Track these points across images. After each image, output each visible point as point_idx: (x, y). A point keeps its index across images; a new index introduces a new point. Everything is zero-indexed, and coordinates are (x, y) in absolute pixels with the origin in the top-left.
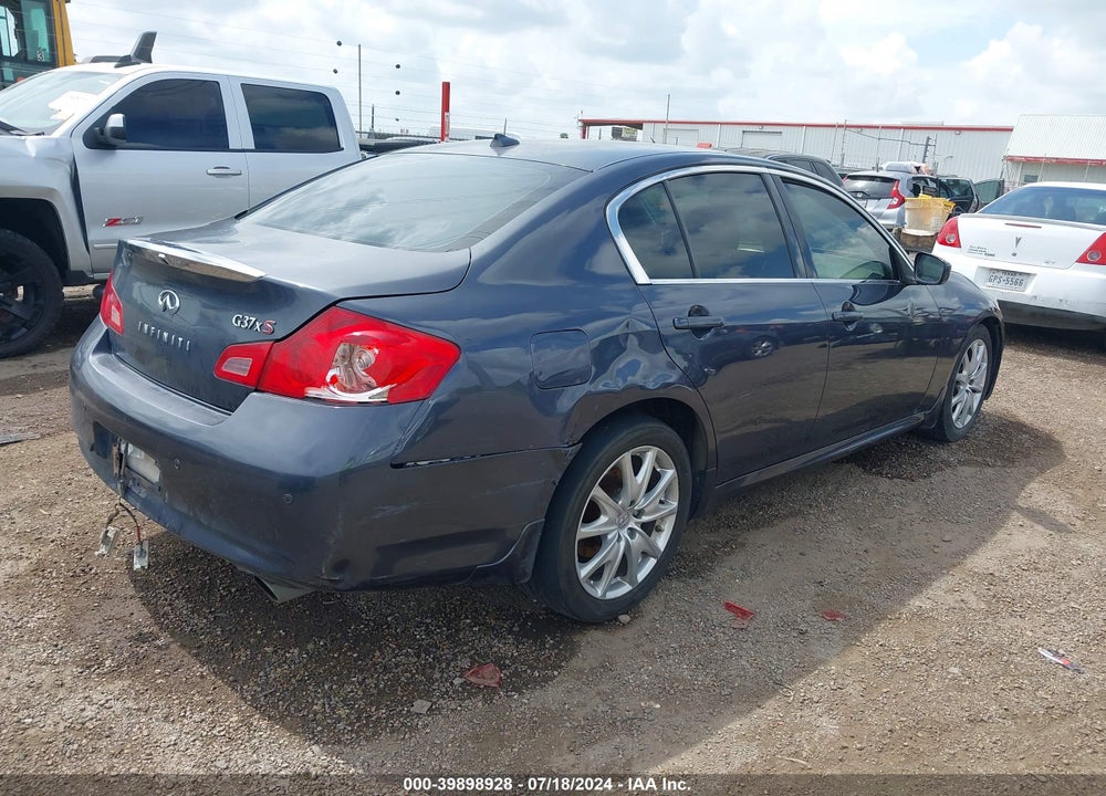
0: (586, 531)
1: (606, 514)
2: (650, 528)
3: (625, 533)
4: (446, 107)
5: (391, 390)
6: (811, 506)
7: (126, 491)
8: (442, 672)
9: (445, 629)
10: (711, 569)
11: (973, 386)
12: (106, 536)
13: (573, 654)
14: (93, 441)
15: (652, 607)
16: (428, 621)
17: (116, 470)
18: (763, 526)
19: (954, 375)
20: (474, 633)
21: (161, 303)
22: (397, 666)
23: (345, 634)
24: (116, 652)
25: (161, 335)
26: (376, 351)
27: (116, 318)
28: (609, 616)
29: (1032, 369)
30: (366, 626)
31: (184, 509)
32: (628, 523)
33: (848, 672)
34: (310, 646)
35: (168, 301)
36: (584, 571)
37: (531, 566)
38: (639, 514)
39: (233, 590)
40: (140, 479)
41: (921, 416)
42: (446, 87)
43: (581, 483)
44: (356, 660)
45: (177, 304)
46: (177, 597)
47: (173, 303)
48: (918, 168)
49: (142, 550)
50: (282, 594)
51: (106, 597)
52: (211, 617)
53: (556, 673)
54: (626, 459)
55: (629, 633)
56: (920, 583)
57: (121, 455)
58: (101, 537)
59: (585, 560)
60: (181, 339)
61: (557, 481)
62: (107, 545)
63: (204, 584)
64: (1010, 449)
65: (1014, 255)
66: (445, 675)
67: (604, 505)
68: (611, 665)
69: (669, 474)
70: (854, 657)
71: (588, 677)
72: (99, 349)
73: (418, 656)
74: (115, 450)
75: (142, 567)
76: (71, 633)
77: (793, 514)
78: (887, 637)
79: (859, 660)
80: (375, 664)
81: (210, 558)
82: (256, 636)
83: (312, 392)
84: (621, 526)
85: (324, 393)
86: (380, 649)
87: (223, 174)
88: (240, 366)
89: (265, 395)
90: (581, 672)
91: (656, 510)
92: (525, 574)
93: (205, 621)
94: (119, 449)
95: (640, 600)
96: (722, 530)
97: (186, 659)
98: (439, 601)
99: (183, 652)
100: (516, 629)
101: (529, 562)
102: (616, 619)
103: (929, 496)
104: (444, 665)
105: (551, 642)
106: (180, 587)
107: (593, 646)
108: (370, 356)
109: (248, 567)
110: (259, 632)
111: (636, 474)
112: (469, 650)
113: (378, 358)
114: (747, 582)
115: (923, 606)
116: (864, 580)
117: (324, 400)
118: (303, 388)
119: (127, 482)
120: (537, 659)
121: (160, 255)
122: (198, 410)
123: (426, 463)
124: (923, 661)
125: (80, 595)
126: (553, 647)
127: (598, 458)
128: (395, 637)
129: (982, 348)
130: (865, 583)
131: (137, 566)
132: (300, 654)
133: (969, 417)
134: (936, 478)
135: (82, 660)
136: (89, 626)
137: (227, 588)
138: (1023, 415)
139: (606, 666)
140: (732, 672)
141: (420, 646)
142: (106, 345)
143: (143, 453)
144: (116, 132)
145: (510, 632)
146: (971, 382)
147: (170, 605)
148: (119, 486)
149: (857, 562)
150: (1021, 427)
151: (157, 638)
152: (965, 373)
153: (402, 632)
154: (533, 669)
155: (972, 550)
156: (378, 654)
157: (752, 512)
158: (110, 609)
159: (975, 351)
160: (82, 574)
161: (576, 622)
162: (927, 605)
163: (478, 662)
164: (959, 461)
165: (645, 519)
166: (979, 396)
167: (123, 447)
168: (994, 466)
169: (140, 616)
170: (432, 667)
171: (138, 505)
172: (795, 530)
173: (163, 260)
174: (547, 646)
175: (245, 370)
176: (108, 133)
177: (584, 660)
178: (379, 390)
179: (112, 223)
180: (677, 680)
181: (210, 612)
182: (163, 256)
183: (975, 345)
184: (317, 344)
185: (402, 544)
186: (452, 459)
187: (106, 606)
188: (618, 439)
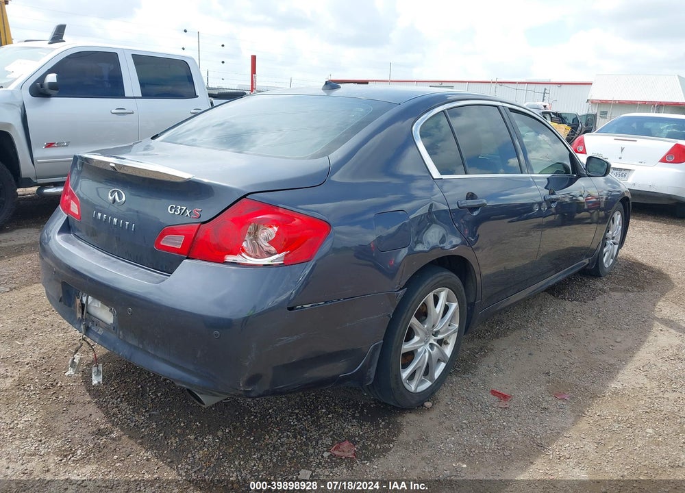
0: (407, 347)
1: (418, 335)
2: (442, 342)
3: (428, 347)
4: (254, 71)
5: (286, 255)
6: (527, 322)
7: (87, 330)
8: (314, 448)
9: (309, 417)
10: (475, 367)
11: (614, 241)
12: (73, 362)
13: (400, 431)
14: (61, 295)
15: (444, 395)
16: (297, 411)
17: (79, 315)
18: (501, 336)
19: (605, 234)
20: (330, 418)
21: (111, 198)
22: (282, 445)
23: (242, 423)
24: (83, 444)
25: (112, 220)
26: (276, 229)
27: (74, 208)
28: (418, 403)
29: (636, 229)
30: (256, 417)
31: (135, 343)
32: (429, 340)
33: (583, 436)
34: (220, 433)
35: (118, 196)
36: (405, 374)
37: (374, 374)
38: (436, 334)
39: (159, 394)
40: (98, 322)
41: (586, 261)
42: (254, 58)
43: (405, 315)
44: (253, 442)
45: (124, 199)
46: (121, 401)
47: (120, 197)
48: (545, 106)
49: (98, 370)
50: (208, 401)
51: (70, 403)
52: (147, 414)
53: (391, 445)
54: (430, 297)
55: (433, 414)
56: (611, 371)
57: (83, 305)
58: (70, 362)
59: (405, 366)
60: (127, 223)
61: (391, 314)
62: (74, 368)
63: (138, 392)
64: (639, 280)
65: (620, 158)
66: (317, 450)
67: (418, 329)
68: (427, 437)
69: (454, 306)
70: (583, 425)
71: (413, 447)
72: (62, 231)
73: (296, 438)
74: (78, 301)
75: (99, 383)
76: (49, 431)
77: (519, 327)
78: (601, 410)
79: (587, 426)
80: (267, 445)
81: (140, 371)
82: (180, 427)
83: (230, 258)
84: (426, 343)
85: (238, 259)
86: (268, 432)
87: (121, 113)
88: (176, 241)
89: (194, 261)
90: (408, 444)
91: (447, 330)
92: (370, 379)
93: (143, 418)
94: (81, 300)
95: (436, 390)
96: (475, 340)
97: (134, 447)
98: (301, 397)
99: (132, 442)
100: (357, 415)
101: (373, 370)
102: (423, 405)
103: (599, 312)
104: (314, 443)
105: (383, 423)
106: (122, 394)
107: (411, 424)
108: (272, 232)
109: (184, 383)
110: (182, 424)
111: (436, 307)
112: (329, 432)
113: (277, 233)
114: (501, 375)
115: (618, 387)
116: (574, 370)
117: (239, 264)
118: (223, 256)
119: (88, 324)
120: (376, 436)
121: (111, 164)
122: (141, 272)
123: (310, 305)
124: (629, 425)
125: (53, 403)
126: (385, 427)
127: (415, 297)
128: (277, 424)
129: (620, 216)
130: (575, 372)
131: (95, 382)
132: (214, 439)
133: (612, 260)
134: (599, 300)
135: (60, 450)
136: (62, 425)
137: (155, 393)
138: (640, 258)
139: (423, 439)
140: (508, 439)
141: (295, 429)
142: (67, 228)
143: (100, 304)
144: (52, 86)
145: (354, 417)
146: (613, 238)
147: (117, 407)
148: (82, 327)
149: (566, 358)
150: (641, 266)
151: (112, 432)
152: (610, 232)
153: (281, 420)
154: (376, 443)
155: (638, 348)
156: (267, 437)
157: (492, 327)
158: (76, 412)
159: (615, 219)
160: (51, 387)
161: (397, 408)
162: (619, 386)
163: (338, 439)
164: (610, 289)
165: (440, 337)
166: (616, 247)
167: (84, 299)
168: (633, 292)
169: (97, 416)
170: (307, 445)
171: (97, 340)
172: (522, 339)
173: (113, 168)
174: (381, 426)
175: (178, 244)
176: (46, 87)
177: (408, 435)
178: (277, 256)
179: (49, 145)
180: (473, 447)
181: (146, 411)
182: (114, 165)
183: (616, 214)
184: (232, 224)
185: (294, 362)
186: (326, 302)
187: (72, 409)
188: (426, 283)
